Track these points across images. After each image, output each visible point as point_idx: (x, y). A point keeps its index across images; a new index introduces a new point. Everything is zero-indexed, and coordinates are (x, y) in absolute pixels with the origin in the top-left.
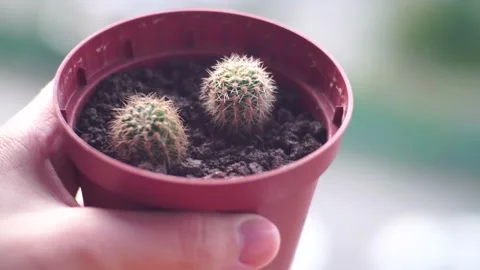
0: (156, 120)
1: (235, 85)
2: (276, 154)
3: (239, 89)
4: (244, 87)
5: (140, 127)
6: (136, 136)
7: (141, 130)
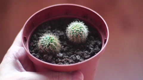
0: (50, 42)
1: (75, 31)
2: (85, 53)
3: (76, 33)
4: (77, 32)
5: (45, 44)
6: (44, 47)
7: (45, 45)
